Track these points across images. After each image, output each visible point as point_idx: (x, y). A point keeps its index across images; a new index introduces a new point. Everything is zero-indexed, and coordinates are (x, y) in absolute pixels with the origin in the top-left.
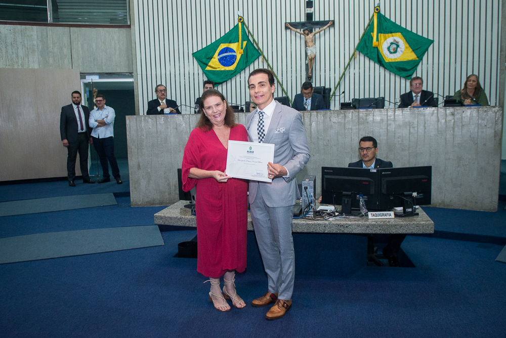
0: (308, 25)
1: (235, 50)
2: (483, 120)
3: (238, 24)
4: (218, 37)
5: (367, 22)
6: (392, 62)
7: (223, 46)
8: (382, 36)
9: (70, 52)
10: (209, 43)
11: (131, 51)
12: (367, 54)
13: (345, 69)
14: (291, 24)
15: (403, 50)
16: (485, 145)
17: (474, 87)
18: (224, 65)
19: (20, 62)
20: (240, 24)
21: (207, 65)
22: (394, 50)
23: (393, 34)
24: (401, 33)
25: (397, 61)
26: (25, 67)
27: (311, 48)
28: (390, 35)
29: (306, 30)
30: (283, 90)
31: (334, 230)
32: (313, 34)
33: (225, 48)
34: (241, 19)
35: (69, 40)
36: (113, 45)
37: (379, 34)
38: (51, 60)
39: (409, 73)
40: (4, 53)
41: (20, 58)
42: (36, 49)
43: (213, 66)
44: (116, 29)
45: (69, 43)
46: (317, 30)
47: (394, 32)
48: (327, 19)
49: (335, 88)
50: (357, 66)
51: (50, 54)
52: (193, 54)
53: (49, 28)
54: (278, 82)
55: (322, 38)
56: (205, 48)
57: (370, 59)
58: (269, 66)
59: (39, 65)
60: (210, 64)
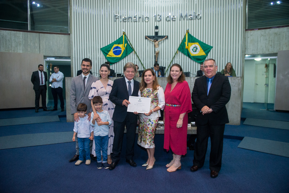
0: (156, 37)
1: (121, 47)
2: (234, 83)
3: (123, 36)
4: (113, 41)
5: (183, 37)
6: (194, 56)
7: (115, 46)
8: (190, 44)
9: (39, 45)
10: (108, 44)
11: (70, 46)
12: (183, 52)
13: (173, 58)
14: (148, 36)
15: (199, 51)
16: (234, 94)
17: (230, 68)
18: (116, 55)
19: (13, 49)
20: (124, 35)
21: (107, 54)
23: (195, 43)
24: (199, 42)
25: (196, 55)
26: (16, 52)
27: (157, 48)
28: (193, 43)
29: (155, 39)
30: (144, 67)
32: (158, 41)
33: (116, 47)
34: (124, 33)
35: (39, 39)
36: (61, 43)
37: (189, 43)
38: (29, 49)
39: (202, 61)
40: (5, 45)
41: (13, 47)
42: (22, 43)
43: (110, 55)
44: (63, 35)
45: (39, 41)
46: (160, 40)
47: (195, 42)
48: (165, 35)
50: (178, 57)
51: (29, 46)
52: (101, 49)
53: (29, 33)
54: (141, 63)
55: (162, 44)
56: (107, 46)
57: (184, 54)
58: (137, 55)
59: (23, 51)
60: (109, 54)
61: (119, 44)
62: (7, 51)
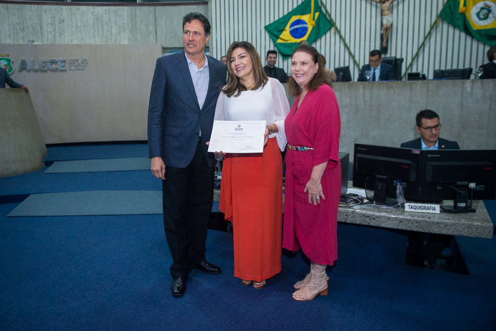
1: (307, 21)
4: (290, 10)
6: (481, 30)
7: (294, 18)
9: (154, 28)
10: (281, 16)
12: (452, 21)
13: (425, 38)
18: (296, 37)
19: (113, 39)
21: (278, 37)
22: (484, 15)
25: (487, 28)
26: (118, 43)
27: (387, 17)
31: (358, 221)
32: (390, 1)
33: (296, 21)
35: (154, 18)
38: (139, 37)
40: (100, 30)
41: (113, 35)
42: (127, 27)
43: (285, 38)
44: (195, 7)
45: (154, 20)
49: (413, 59)
50: (439, 35)
51: (138, 31)
52: (266, 27)
53: (138, 8)
54: (350, 53)
55: (401, 6)
56: (277, 21)
57: (455, 27)
58: (341, 37)
59: (129, 41)
60: (282, 36)
61: (302, 14)
62: (104, 42)
